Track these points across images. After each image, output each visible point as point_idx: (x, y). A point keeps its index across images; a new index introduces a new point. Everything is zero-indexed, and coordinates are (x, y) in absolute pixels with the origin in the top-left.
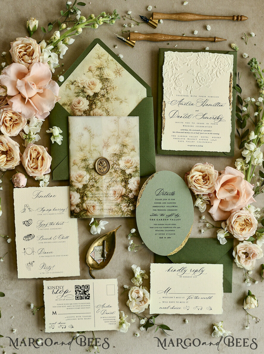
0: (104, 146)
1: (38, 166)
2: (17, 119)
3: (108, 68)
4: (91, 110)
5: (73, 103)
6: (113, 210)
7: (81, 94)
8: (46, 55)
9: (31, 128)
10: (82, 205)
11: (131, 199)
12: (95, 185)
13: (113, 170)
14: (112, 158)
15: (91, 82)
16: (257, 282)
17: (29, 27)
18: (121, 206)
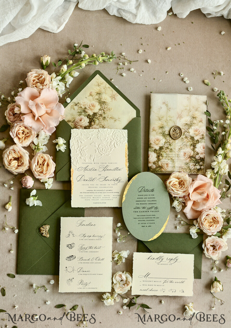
1: (43, 170)
2: (28, 132)
3: (105, 93)
4: (91, 126)
5: (76, 121)
7: (83, 113)
8: (55, 83)
9: (40, 140)
15: (91, 104)
16: (222, 271)
17: (42, 62)
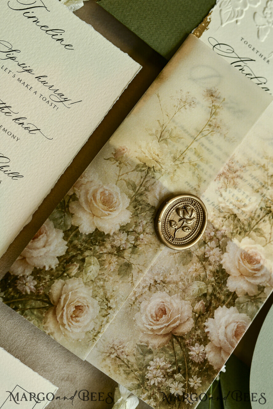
0: (224, 173)
6: (121, 356)
10: (51, 279)
11: (192, 361)
12: (126, 254)
13: (200, 252)
14: (221, 219)
18: (151, 363)
